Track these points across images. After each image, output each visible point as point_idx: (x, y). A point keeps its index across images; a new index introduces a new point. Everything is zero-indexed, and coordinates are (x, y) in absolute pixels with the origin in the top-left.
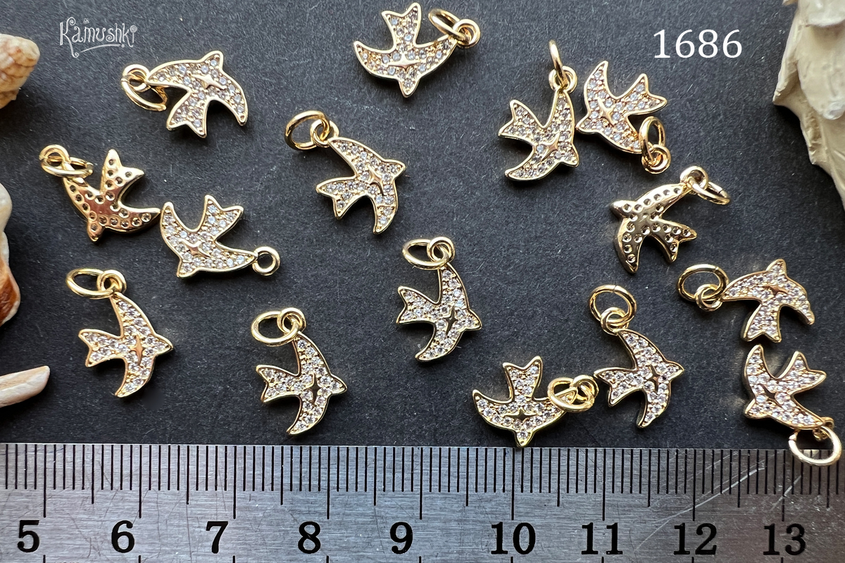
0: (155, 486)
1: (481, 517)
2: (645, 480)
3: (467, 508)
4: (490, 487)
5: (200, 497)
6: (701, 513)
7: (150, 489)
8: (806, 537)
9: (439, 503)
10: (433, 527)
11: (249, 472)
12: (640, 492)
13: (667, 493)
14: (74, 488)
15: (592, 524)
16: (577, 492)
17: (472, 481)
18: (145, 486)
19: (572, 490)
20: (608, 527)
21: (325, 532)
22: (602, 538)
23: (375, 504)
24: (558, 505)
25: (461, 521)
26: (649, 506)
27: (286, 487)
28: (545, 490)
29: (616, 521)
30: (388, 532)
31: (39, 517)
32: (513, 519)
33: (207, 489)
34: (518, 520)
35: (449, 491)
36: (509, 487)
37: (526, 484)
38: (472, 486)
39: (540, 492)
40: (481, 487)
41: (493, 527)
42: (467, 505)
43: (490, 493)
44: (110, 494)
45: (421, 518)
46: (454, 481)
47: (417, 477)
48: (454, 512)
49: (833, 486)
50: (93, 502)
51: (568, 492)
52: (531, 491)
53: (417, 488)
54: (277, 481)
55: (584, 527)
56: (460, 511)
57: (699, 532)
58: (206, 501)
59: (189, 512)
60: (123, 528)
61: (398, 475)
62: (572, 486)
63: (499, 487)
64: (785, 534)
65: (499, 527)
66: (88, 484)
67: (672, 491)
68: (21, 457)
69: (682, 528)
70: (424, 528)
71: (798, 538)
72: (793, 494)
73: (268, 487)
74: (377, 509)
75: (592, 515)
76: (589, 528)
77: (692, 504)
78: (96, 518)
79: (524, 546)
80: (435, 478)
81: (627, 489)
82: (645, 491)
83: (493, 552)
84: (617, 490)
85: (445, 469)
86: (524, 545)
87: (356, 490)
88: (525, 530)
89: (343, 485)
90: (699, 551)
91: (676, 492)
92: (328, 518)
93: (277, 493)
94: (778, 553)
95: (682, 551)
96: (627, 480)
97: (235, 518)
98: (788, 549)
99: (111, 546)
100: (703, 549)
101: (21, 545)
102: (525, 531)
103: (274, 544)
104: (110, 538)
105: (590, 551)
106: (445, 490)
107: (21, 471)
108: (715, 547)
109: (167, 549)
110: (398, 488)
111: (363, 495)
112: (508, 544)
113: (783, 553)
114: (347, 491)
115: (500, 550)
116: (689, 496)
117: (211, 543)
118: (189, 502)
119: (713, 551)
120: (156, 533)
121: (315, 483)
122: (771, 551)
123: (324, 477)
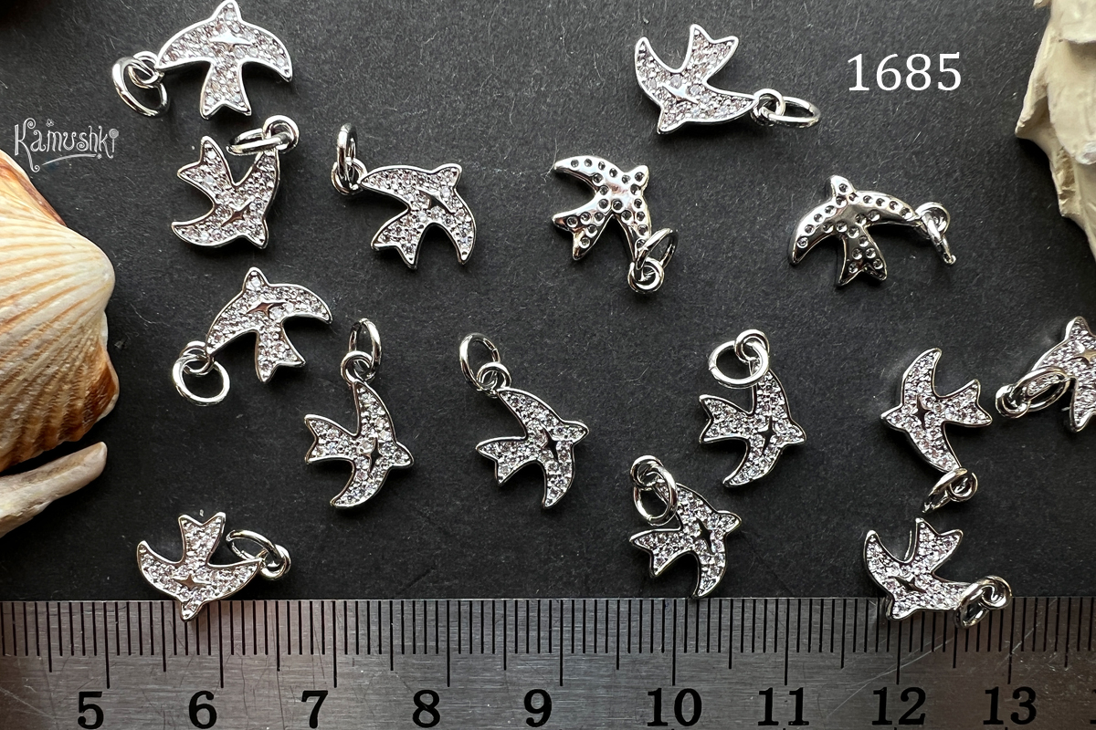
0: (238, 650)
1: (635, 682)
2: (838, 637)
3: (617, 672)
4: (646, 646)
5: (292, 662)
6: (906, 675)
7: (232, 653)
8: (1036, 703)
9: (584, 666)
10: (576, 695)
11: (352, 632)
12: (832, 651)
13: (865, 651)
14: (141, 654)
15: (771, 690)
16: (753, 651)
17: (624, 639)
18: (227, 649)
19: (748, 649)
20: (792, 693)
21: (445, 703)
22: (784, 706)
23: (505, 669)
24: (730, 667)
25: (610, 687)
26: (842, 667)
27: (397, 649)
28: (714, 649)
29: (802, 685)
30: (521, 701)
31: (102, 688)
32: (674, 684)
33: (301, 653)
34: (680, 686)
35: (595, 652)
36: (669, 647)
37: (691, 643)
38: (624, 646)
39: (708, 651)
40: (635, 647)
41: (650, 694)
42: (618, 668)
43: (646, 654)
44: (185, 660)
45: (561, 684)
46: (601, 641)
47: (556, 636)
48: (602, 676)
49: (1073, 641)
50: (165, 670)
51: (742, 651)
52: (697, 651)
53: (556, 649)
54: (385, 642)
55: (761, 693)
56: (608, 676)
57: (904, 697)
58: (300, 667)
59: (280, 679)
60: (202, 700)
61: (533, 634)
62: (748, 645)
63: (657, 647)
64: (1011, 699)
65: (657, 694)
66: (158, 649)
67: (871, 649)
68: (77, 618)
69: (882, 693)
70: (566, 696)
71: (1027, 704)
72: (1022, 650)
73: (374, 648)
74: (508, 674)
75: (772, 679)
76: (768, 694)
77: (896, 664)
78: (169, 688)
79: (688, 716)
80: (579, 636)
81: (815, 647)
82: (838, 649)
83: (649, 724)
84: (803, 648)
85: (590, 626)
86: (688, 714)
87: (482, 652)
88: (688, 698)
89: (465, 647)
90: (904, 721)
91: (877, 651)
92: (448, 686)
93: (386, 657)
94: (1001, 722)
95: (882, 721)
96: (815, 636)
97: (335, 686)
98: (1015, 717)
99: (189, 721)
100: (909, 718)
101: (82, 721)
102: (688, 700)
103: (383, 716)
104: (187, 711)
105: (769, 721)
106: (590, 650)
107: (78, 634)
108: (923, 716)
109: (256, 723)
110: (533, 648)
111: (490, 658)
112: (668, 714)
113: (1008, 722)
114: (471, 653)
115: (658, 722)
116: (892, 655)
117: (307, 717)
118: (280, 668)
119: (920, 721)
120: (241, 706)
121: (431, 643)
122: (994, 720)
123: (443, 637)
